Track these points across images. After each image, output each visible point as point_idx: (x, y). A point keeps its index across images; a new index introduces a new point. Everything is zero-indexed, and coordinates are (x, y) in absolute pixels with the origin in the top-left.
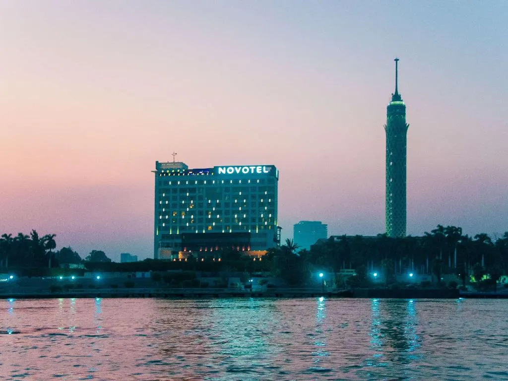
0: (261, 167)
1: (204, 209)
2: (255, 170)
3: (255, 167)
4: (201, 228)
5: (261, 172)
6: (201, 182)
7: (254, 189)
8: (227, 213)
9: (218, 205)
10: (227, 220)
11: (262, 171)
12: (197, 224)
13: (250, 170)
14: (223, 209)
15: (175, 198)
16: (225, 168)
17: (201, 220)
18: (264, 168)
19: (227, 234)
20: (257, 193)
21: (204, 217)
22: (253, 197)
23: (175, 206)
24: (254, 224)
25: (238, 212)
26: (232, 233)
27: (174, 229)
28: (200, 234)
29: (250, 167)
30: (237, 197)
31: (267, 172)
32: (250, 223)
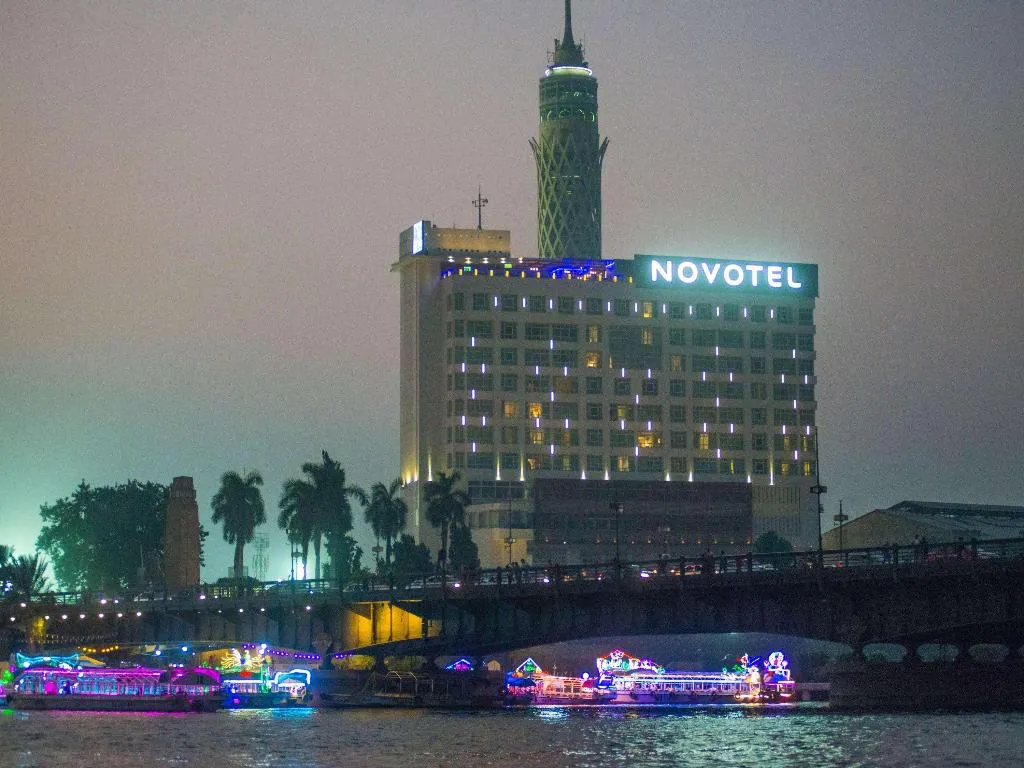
0: (779, 269)
1: (606, 398)
2: (762, 275)
3: (761, 268)
4: (595, 464)
5: (779, 285)
6: (595, 306)
7: (758, 340)
8: (678, 415)
9: (649, 388)
10: (678, 441)
11: (784, 279)
12: (584, 450)
13: (748, 274)
14: (664, 399)
15: (509, 357)
16: (669, 264)
17: (594, 438)
18: (790, 270)
19: (680, 486)
20: (769, 355)
21: (604, 424)
22: (757, 366)
23: (510, 383)
24: (760, 455)
25: (710, 415)
26: (694, 483)
27: (510, 463)
28: (595, 484)
29: (749, 267)
30: (708, 363)
31: (798, 285)
32: (749, 454)
